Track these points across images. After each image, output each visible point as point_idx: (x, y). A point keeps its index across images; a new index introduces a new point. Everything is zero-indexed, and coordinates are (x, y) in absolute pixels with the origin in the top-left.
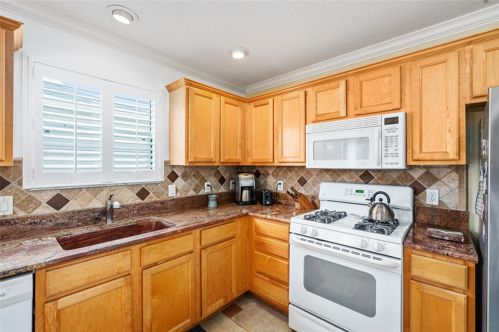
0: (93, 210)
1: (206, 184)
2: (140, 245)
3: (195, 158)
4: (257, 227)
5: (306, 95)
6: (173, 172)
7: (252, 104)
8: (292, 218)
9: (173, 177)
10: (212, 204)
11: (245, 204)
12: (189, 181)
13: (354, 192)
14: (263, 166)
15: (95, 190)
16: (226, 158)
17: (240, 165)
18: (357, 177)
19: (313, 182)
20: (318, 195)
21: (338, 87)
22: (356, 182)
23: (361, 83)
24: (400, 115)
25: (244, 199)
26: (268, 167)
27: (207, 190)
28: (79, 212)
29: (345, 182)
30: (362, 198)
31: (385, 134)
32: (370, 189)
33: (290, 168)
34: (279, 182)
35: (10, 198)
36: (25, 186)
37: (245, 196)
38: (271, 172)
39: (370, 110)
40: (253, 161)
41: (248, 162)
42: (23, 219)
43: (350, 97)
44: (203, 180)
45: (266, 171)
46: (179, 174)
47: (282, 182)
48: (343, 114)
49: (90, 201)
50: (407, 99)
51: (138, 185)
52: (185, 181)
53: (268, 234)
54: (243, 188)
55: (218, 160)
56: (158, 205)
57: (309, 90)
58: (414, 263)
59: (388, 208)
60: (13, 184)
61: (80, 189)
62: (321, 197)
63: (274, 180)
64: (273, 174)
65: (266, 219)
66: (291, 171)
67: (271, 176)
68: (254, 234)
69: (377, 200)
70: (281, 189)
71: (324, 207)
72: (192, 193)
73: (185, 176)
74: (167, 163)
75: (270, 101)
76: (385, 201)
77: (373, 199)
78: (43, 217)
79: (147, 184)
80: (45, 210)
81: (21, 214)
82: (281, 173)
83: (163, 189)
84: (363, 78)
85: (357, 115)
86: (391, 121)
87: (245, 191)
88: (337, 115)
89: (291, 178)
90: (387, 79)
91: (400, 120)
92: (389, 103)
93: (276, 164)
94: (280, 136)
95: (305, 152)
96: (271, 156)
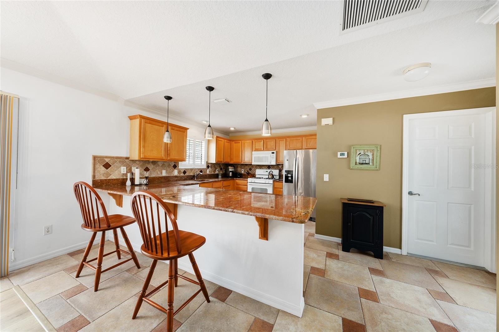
0: (191, 176)
1: (217, 170)
2: (212, 183)
3: (218, 161)
4: (236, 183)
5: (252, 142)
6: (208, 165)
7: (234, 142)
8: (248, 178)
9: (208, 167)
10: (220, 177)
12: (212, 168)
13: (265, 172)
14: (236, 164)
15: (191, 170)
16: (226, 160)
17: (230, 163)
18: (267, 167)
19: (254, 169)
20: (255, 173)
21: (261, 141)
22: (266, 169)
23: (267, 141)
24: (275, 152)
25: (230, 176)
26: (238, 164)
27: (217, 172)
28: (189, 176)
29: (263, 169)
30: (267, 173)
31: (272, 156)
32: (269, 170)
33: (246, 165)
35: (177, 170)
36: (179, 168)
38: (239, 166)
39: (269, 149)
40: (234, 162)
41: (232, 162)
42: (180, 176)
43: (264, 145)
44: (216, 169)
45: (237, 166)
46: (210, 166)
47: (243, 170)
48: (262, 149)
49: (190, 173)
50: (277, 148)
51: (200, 169)
52: (211, 168)
53: (241, 184)
54: (230, 171)
55: (223, 161)
56: (205, 176)
57: (253, 141)
58: (275, 185)
59: (272, 175)
60: (177, 167)
61: (189, 169)
62: (256, 174)
65: (240, 180)
67: (239, 168)
68: (236, 185)
69: (270, 173)
70: (243, 172)
71: (257, 176)
72: (213, 173)
73: (211, 167)
74: (207, 162)
75: (241, 142)
76: (272, 173)
77: (269, 173)
78: (182, 176)
79: (202, 169)
80: (182, 175)
81: (179, 175)
82: (243, 166)
83: (206, 171)
84: (267, 140)
85: (266, 150)
86: (273, 153)
87: (231, 173)
88: (260, 149)
89: (247, 168)
90: (273, 142)
91: (275, 153)
92: (273, 148)
93: (242, 163)
94: (244, 154)
95: (252, 160)
96: (240, 160)
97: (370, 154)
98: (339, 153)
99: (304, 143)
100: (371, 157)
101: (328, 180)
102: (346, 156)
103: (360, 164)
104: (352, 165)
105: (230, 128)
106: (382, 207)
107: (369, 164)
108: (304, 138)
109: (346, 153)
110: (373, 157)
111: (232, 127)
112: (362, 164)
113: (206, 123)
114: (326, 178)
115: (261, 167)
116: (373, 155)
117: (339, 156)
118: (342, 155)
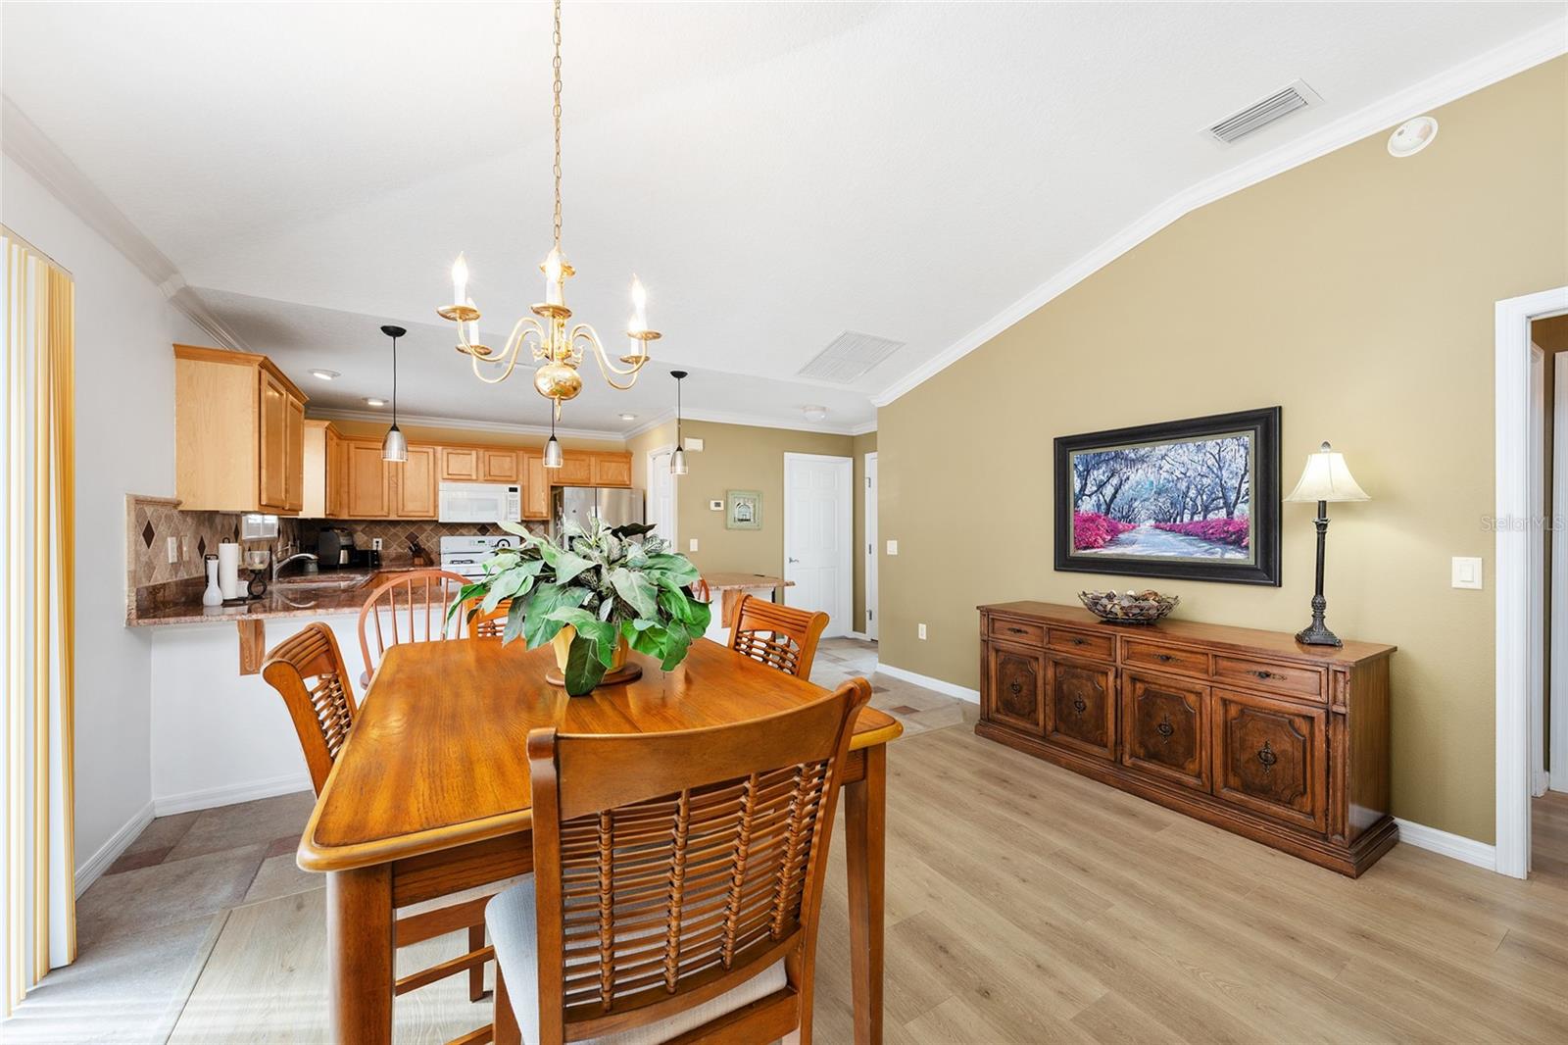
5: (435, 453)
7: (352, 445)
10: (312, 567)
13: (476, 543)
18: (476, 531)
19: (427, 537)
20: (439, 549)
23: (490, 457)
25: (341, 562)
29: (466, 534)
31: (507, 498)
33: (393, 523)
34: (375, 540)
37: (343, 558)
39: (497, 478)
43: (481, 465)
47: (380, 540)
48: (474, 477)
50: (521, 476)
57: (440, 449)
61: (255, 542)
62: (443, 550)
63: (366, 538)
64: (362, 532)
66: (395, 527)
69: (501, 546)
77: (497, 546)
82: (377, 529)
84: (491, 453)
85: (486, 481)
86: (511, 490)
87: (342, 551)
88: (469, 477)
89: (395, 534)
90: (508, 459)
91: (519, 490)
92: (511, 477)
93: (393, 517)
94: (400, 488)
95: (436, 506)
96: (386, 509)
97: (751, 505)
98: (713, 503)
99: (592, 468)
100: (752, 510)
101: (696, 550)
102: (722, 508)
103: (739, 520)
104: (730, 523)
105: (366, 399)
107: (749, 520)
108: (593, 459)
109: (722, 503)
110: (755, 510)
111: (376, 399)
112: (742, 520)
113: (329, 378)
114: (694, 544)
115: (454, 528)
116: (754, 506)
117: (713, 507)
118: (718, 505)
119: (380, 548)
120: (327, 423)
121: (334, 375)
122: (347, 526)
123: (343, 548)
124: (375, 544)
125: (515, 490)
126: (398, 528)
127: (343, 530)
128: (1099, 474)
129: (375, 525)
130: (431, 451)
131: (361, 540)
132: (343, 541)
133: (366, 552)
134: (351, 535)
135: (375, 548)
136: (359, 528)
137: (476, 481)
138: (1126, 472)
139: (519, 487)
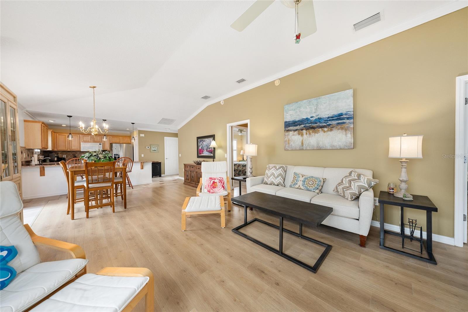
7: (57, 134)
11: (56, 161)
21: (89, 136)
25: (55, 160)
31: (99, 146)
37: (56, 159)
39: (96, 142)
43: (92, 139)
47: (65, 155)
48: (90, 141)
64: (61, 153)
85: (93, 142)
86: (100, 144)
90: (99, 137)
92: (99, 141)
93: (69, 150)
94: (71, 143)
95: (80, 148)
96: (67, 148)
97: (156, 148)
98: (147, 147)
99: (121, 140)
100: (157, 148)
102: (149, 148)
104: (151, 151)
105: (62, 125)
106: (161, 163)
107: (156, 150)
108: (121, 137)
109: (149, 147)
111: (64, 125)
112: (154, 150)
114: (143, 156)
117: (147, 148)
118: (148, 147)
119: (65, 157)
120: (52, 130)
121: (54, 121)
122: (57, 152)
123: (56, 157)
124: (64, 156)
125: (101, 144)
126: (70, 153)
127: (55, 153)
128: (201, 143)
129: (64, 152)
130: (79, 136)
131: (60, 156)
132: (56, 155)
133: (62, 158)
134: (57, 154)
135: (64, 157)
136: (60, 153)
137: (91, 142)
138: (203, 143)
139: (102, 143)
